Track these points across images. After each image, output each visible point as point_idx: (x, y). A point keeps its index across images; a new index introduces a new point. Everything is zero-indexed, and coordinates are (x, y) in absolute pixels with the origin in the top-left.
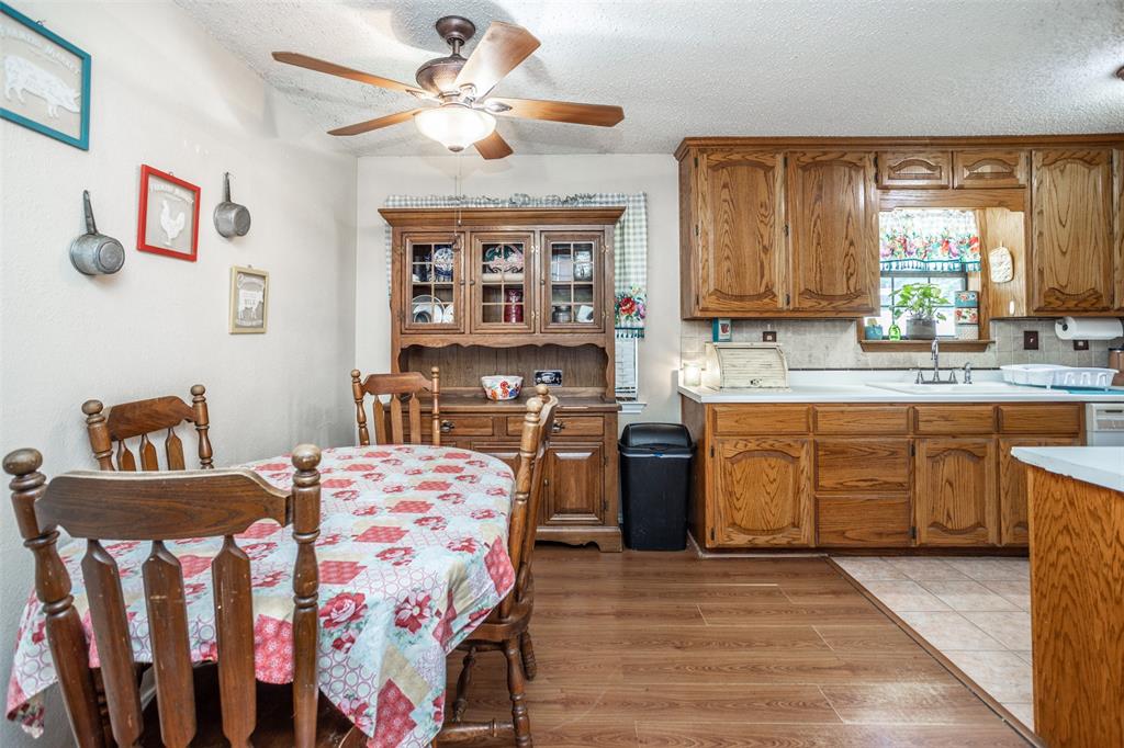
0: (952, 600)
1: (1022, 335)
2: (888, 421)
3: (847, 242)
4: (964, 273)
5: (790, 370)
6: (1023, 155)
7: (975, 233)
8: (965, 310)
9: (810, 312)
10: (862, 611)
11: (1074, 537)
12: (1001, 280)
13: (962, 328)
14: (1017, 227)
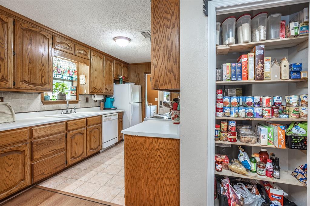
0: (84, 178)
1: (85, 99)
2: (59, 128)
3: (42, 64)
4: (72, 81)
5: (15, 113)
6: (89, 51)
7: (76, 70)
8: (73, 91)
9: (25, 89)
10: (60, 200)
11: (137, 151)
12: (83, 84)
13: (73, 97)
14: (87, 70)
